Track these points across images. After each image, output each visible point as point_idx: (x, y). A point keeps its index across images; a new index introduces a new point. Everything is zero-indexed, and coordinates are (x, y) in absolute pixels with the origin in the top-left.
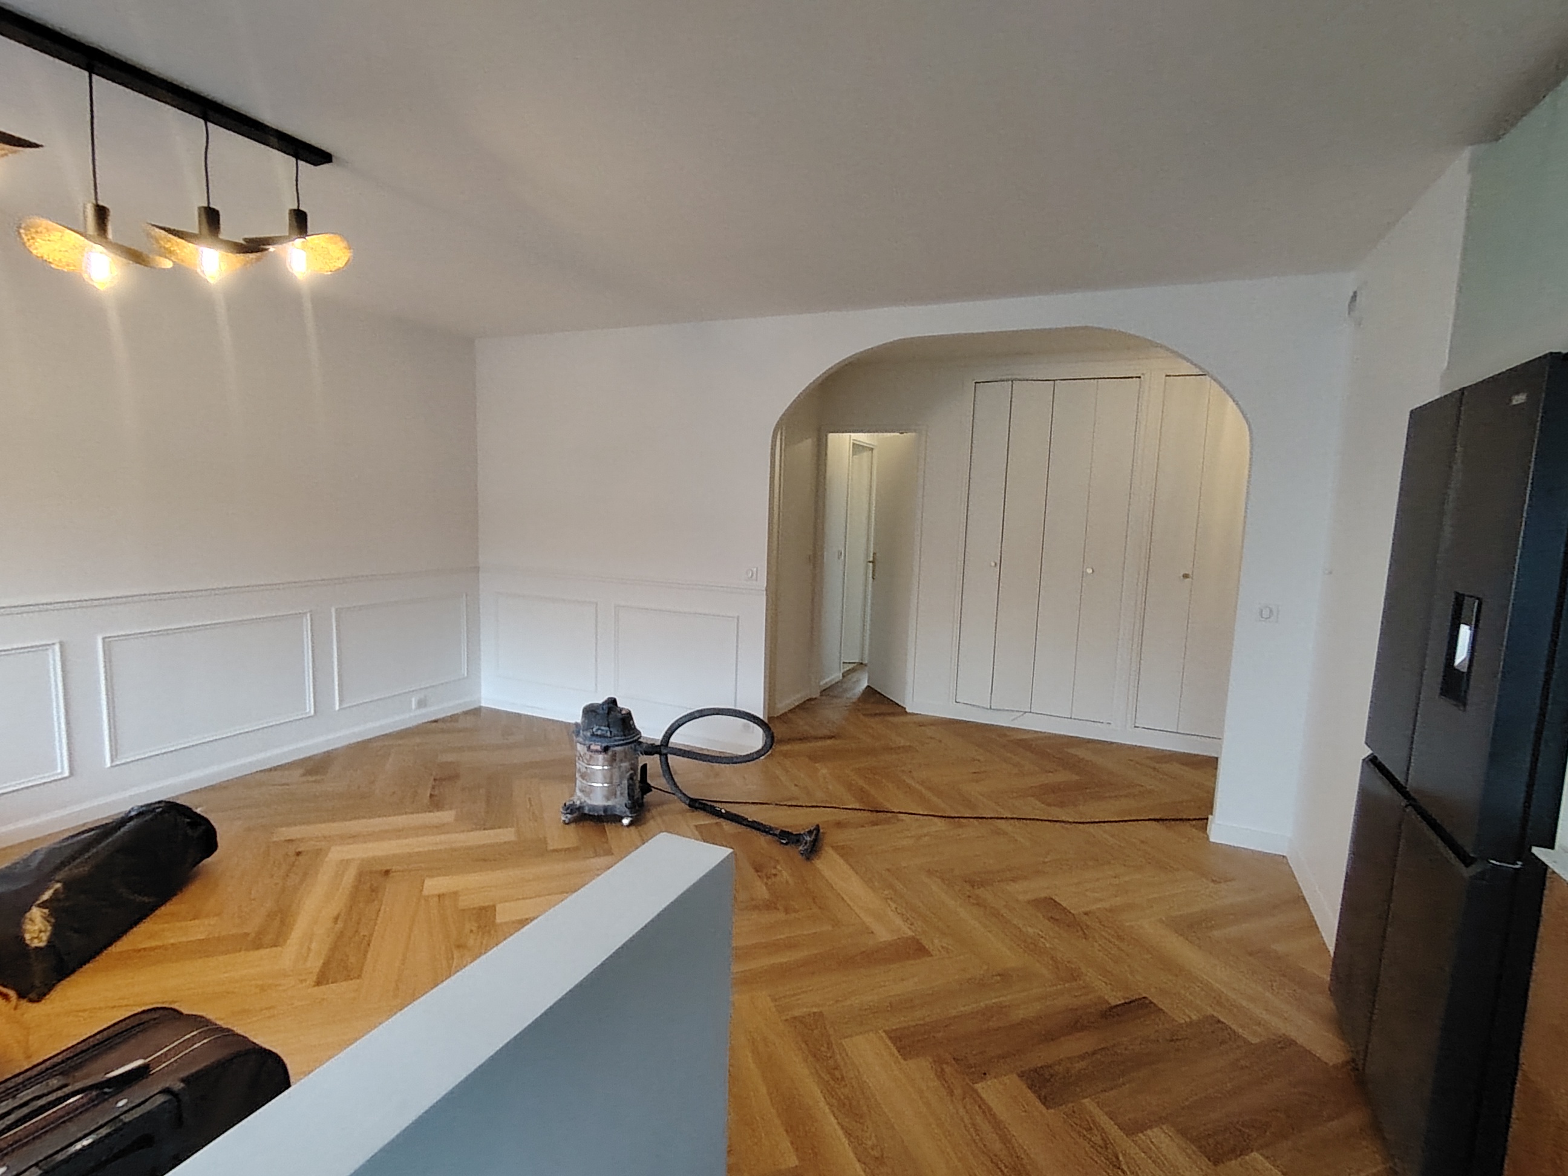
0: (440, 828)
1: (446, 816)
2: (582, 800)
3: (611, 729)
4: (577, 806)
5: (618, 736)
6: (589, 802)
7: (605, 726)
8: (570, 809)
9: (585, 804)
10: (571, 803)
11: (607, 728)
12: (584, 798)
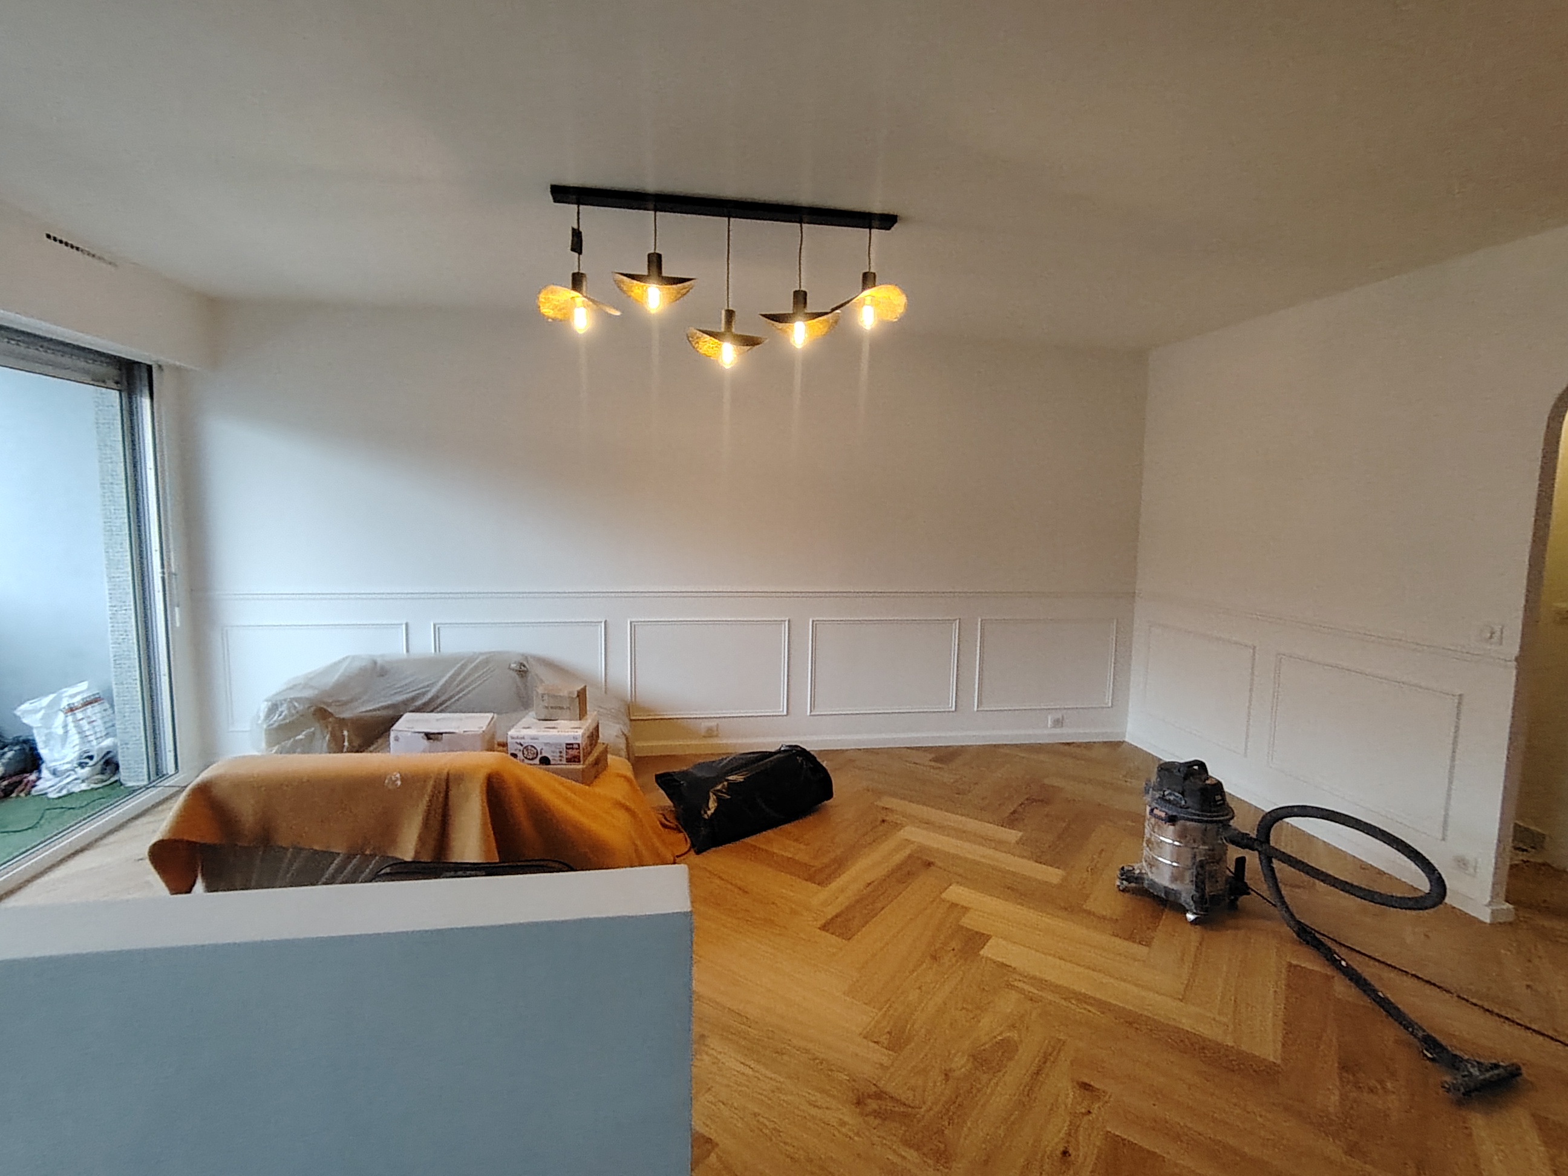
0: (998, 844)
1: (1012, 835)
2: (1143, 871)
3: (1186, 799)
4: (1136, 875)
5: (1192, 809)
6: (1150, 875)
7: (1179, 793)
8: (1127, 875)
9: (1145, 876)
10: (1131, 868)
11: (1180, 796)
12: (1146, 869)
